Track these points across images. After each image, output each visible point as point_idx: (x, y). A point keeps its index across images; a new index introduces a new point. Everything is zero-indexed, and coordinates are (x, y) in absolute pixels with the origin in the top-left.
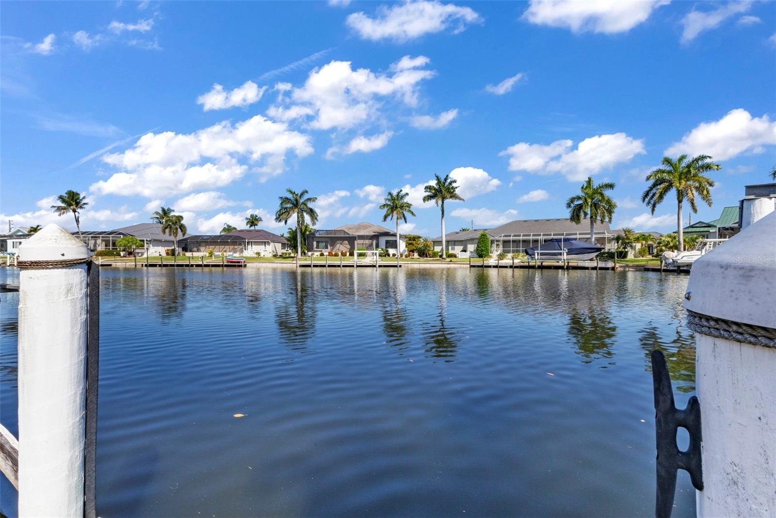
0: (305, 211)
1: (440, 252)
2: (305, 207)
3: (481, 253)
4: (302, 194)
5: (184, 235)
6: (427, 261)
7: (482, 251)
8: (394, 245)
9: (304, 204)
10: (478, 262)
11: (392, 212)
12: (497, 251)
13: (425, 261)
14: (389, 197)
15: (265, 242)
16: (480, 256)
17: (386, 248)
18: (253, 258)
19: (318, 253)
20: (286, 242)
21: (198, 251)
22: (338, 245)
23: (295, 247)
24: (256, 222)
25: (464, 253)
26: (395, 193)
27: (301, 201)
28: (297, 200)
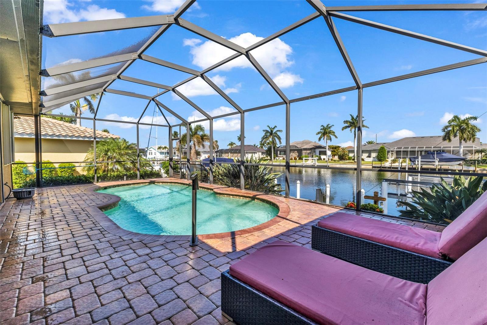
0: (276, 137)
1: (353, 157)
2: (276, 134)
3: (381, 158)
4: (274, 128)
5: (217, 149)
6: (344, 163)
7: (381, 157)
8: (325, 153)
10: (378, 164)
11: (324, 136)
12: (392, 157)
14: (322, 128)
15: (254, 152)
16: (380, 160)
17: (320, 155)
19: (282, 158)
20: (264, 151)
22: (292, 154)
23: (270, 154)
25: (369, 158)
26: (325, 126)
27: (274, 131)
28: (272, 131)
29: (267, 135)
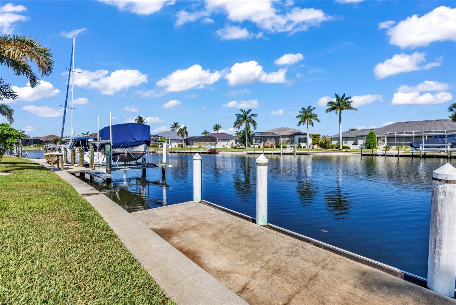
0: (251, 122)
1: (336, 145)
2: (250, 119)
4: (248, 112)
5: (187, 136)
6: (328, 151)
7: (370, 144)
8: (305, 141)
9: (250, 117)
10: (368, 151)
11: (304, 120)
12: (383, 144)
13: (326, 151)
14: (303, 111)
15: (227, 140)
16: (369, 148)
17: (299, 142)
18: (221, 149)
19: (257, 146)
20: (238, 139)
21: (193, 144)
22: (268, 141)
23: (244, 143)
24: (218, 128)
25: (355, 145)
26: (306, 108)
27: (248, 115)
28: (245, 116)
29: (240, 120)
